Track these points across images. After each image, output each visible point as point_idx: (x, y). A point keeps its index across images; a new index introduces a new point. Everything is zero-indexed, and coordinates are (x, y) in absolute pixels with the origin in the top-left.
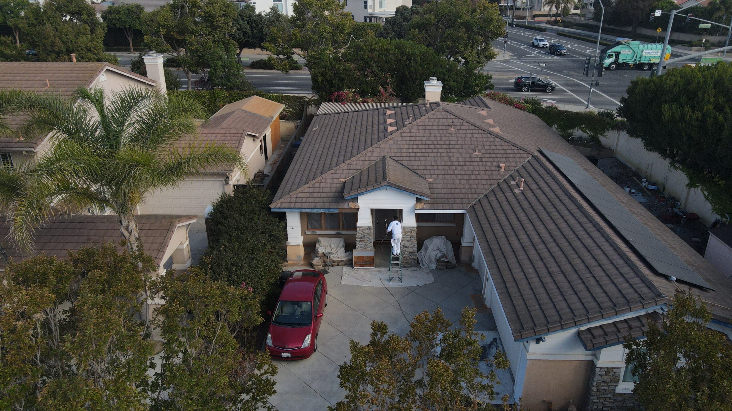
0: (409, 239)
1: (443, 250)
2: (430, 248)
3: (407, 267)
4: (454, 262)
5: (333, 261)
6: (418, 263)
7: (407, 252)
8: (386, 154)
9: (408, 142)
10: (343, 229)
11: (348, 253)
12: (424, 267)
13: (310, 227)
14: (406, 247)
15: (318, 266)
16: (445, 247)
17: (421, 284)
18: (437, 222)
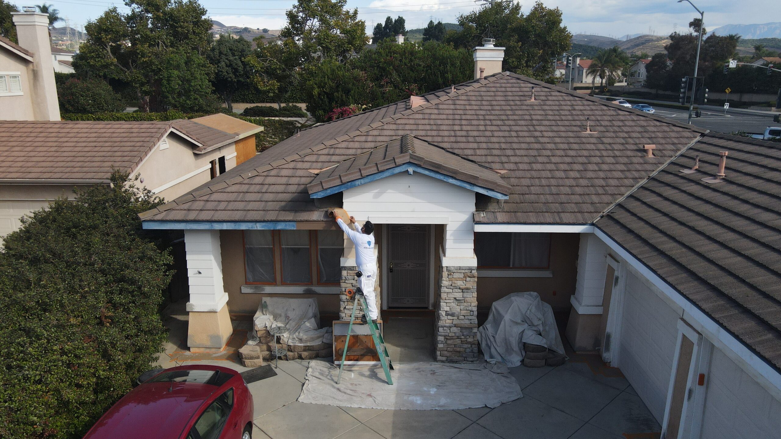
0: (459, 295)
1: (536, 322)
2: (507, 317)
3: (456, 362)
4: (561, 350)
5: (290, 349)
6: (480, 352)
7: (455, 326)
8: (408, 132)
9: (451, 117)
10: (320, 283)
11: (324, 330)
12: (493, 361)
13: (250, 276)
14: (453, 315)
15: (251, 358)
16: (540, 316)
17: (493, 403)
18: (515, 268)
